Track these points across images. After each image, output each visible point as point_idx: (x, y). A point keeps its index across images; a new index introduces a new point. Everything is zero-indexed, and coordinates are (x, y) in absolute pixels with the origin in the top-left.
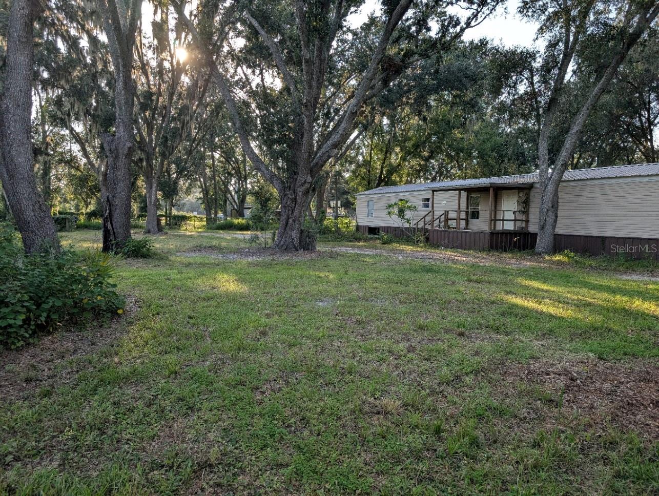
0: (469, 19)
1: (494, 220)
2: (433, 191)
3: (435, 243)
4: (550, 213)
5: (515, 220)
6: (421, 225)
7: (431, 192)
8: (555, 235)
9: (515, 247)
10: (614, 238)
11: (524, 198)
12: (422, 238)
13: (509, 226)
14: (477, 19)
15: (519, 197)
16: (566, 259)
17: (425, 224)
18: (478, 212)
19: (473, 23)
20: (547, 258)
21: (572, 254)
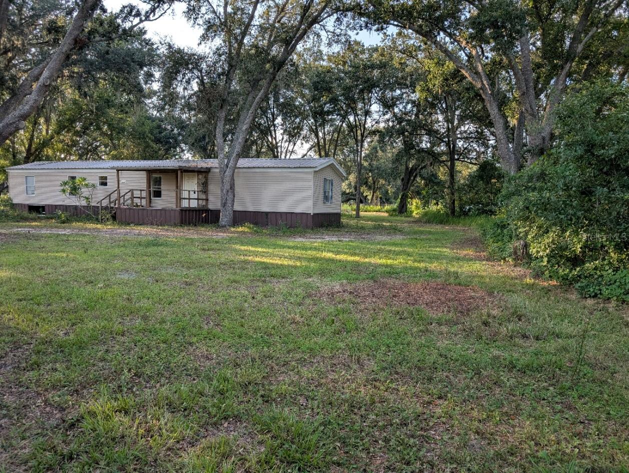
0: (147, 12)
1: (179, 199)
2: (118, 171)
3: (124, 220)
4: (230, 193)
5: (198, 199)
6: (105, 203)
7: (115, 171)
8: (234, 211)
9: (202, 222)
10: (305, 213)
11: (204, 180)
12: (108, 216)
13: (194, 204)
14: (154, 15)
15: (198, 179)
16: (246, 230)
17: (110, 202)
18: (160, 191)
19: (151, 17)
20: (232, 229)
21: (252, 226)
